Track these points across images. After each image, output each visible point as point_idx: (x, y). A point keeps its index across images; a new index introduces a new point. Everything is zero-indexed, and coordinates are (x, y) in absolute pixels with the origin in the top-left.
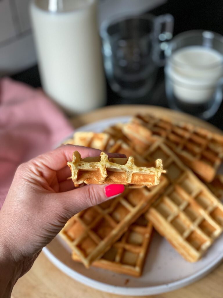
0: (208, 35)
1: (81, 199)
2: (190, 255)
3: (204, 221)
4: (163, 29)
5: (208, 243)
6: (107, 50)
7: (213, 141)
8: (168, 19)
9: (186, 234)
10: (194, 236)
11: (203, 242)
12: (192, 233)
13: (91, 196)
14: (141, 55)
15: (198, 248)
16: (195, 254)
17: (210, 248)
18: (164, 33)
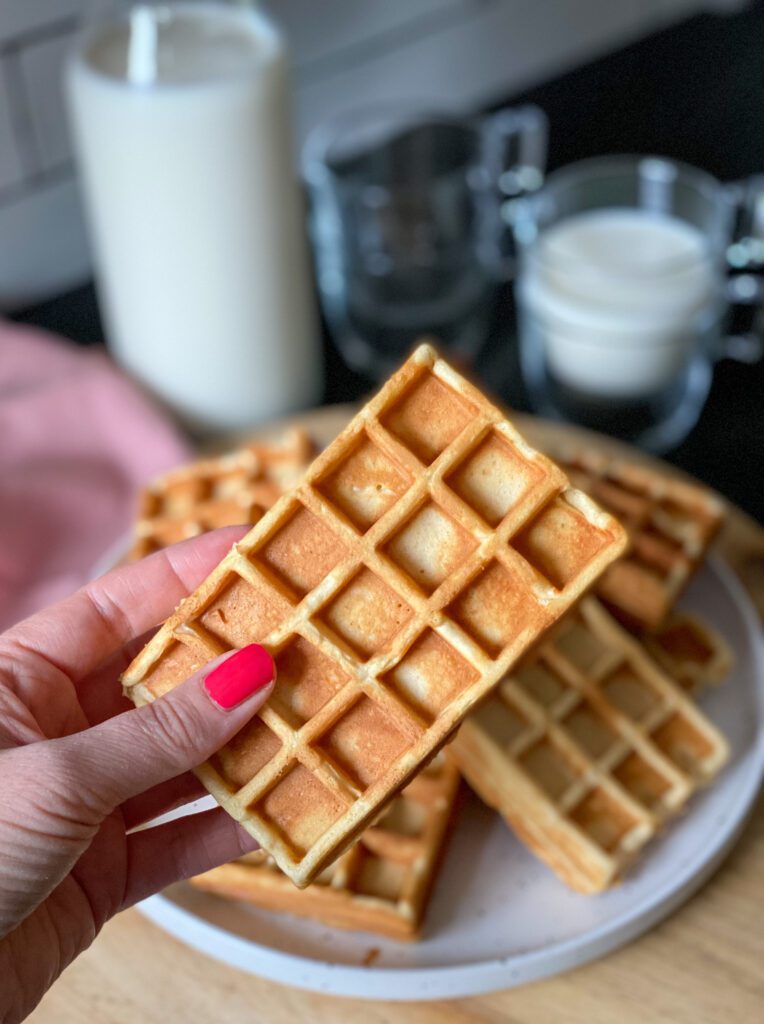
0: (657, 173)
1: (124, 727)
2: (580, 867)
3: (632, 756)
4: (512, 157)
5: (643, 830)
6: (328, 226)
7: (669, 506)
8: (531, 125)
9: (572, 796)
10: (596, 805)
11: (627, 826)
12: (592, 794)
13: (159, 715)
14: (440, 244)
15: (610, 847)
16: (599, 864)
17: (652, 847)
18: (516, 170)
